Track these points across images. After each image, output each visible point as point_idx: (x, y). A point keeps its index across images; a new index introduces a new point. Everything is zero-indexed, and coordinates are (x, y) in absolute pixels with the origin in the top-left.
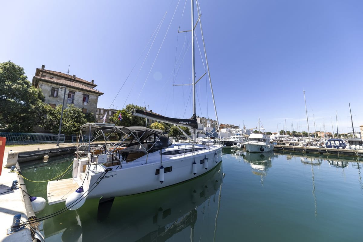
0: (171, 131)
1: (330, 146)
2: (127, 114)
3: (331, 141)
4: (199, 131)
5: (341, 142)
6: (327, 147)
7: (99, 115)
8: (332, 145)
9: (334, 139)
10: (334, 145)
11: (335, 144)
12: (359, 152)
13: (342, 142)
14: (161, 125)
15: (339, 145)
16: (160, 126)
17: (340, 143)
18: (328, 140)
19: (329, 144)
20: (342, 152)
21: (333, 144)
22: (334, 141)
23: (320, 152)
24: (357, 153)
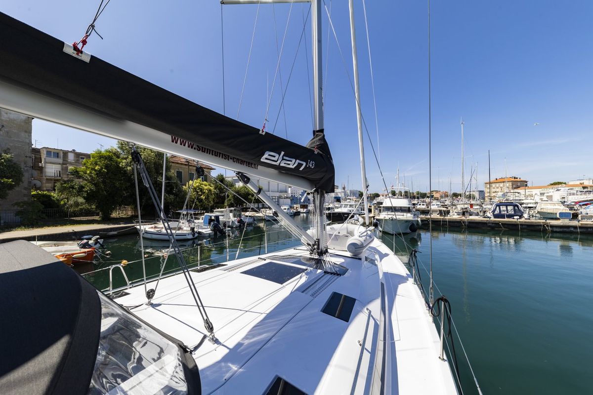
0: (230, 196)
1: (500, 216)
2: (119, 160)
3: (501, 207)
4: (281, 194)
5: (516, 208)
6: (496, 216)
7: (63, 164)
8: (503, 213)
9: (506, 204)
10: (506, 212)
11: (507, 210)
12: (551, 224)
13: (518, 208)
14: (209, 185)
15: (513, 213)
16: (206, 187)
17: (515, 210)
18: (497, 205)
19: (497, 212)
20: (525, 225)
21: (504, 211)
22: (507, 206)
23: (489, 226)
24: (548, 226)
